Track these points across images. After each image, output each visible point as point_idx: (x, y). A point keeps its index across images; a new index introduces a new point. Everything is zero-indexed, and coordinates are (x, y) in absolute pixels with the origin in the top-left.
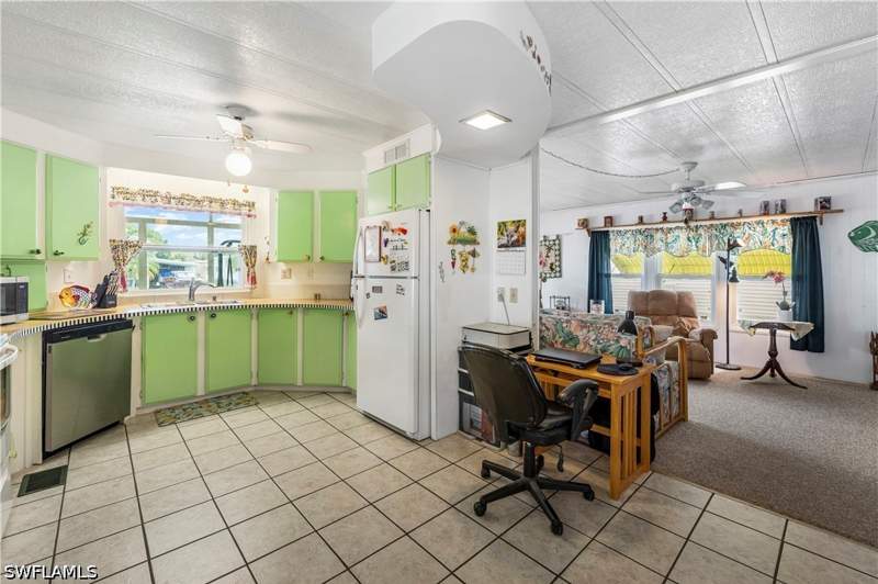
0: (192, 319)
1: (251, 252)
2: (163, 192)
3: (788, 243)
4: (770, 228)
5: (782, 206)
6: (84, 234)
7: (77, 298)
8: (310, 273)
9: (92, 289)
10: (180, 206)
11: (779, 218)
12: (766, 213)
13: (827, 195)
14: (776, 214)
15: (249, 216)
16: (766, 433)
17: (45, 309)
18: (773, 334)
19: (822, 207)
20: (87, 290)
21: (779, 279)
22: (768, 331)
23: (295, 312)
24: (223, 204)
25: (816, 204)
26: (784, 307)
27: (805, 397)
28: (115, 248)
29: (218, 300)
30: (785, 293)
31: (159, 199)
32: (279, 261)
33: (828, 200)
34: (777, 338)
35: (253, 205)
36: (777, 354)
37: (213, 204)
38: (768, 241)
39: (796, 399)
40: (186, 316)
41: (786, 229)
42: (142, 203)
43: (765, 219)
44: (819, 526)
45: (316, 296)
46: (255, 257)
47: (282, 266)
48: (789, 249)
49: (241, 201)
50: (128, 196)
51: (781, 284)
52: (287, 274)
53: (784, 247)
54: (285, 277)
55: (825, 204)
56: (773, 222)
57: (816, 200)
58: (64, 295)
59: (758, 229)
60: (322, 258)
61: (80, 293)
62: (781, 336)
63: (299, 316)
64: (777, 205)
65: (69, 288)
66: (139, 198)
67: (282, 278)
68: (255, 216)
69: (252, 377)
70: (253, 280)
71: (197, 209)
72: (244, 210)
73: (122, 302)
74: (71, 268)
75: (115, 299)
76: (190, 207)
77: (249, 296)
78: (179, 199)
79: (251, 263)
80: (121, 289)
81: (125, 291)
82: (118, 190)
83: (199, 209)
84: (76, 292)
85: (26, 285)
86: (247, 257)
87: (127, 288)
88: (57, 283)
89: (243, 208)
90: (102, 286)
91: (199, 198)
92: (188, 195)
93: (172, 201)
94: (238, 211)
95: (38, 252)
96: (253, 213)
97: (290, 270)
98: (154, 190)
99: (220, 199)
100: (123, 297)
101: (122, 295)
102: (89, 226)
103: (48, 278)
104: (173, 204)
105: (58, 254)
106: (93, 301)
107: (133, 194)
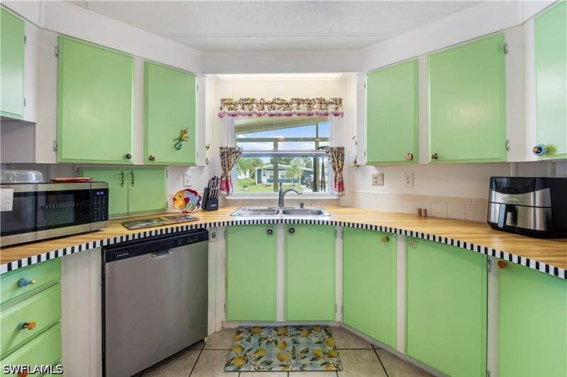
0: (270, 232)
1: (338, 154)
2: (258, 99)
6: (180, 139)
7: (187, 200)
8: (410, 179)
9: (201, 192)
10: (272, 112)
15: (336, 115)
17: (165, 210)
20: (195, 193)
23: (392, 239)
24: (310, 103)
28: (222, 155)
29: (304, 207)
31: (254, 105)
32: (369, 163)
35: (340, 101)
37: (301, 106)
40: (264, 229)
42: (241, 111)
45: (420, 211)
46: (343, 160)
47: (373, 171)
49: (328, 99)
50: (232, 106)
52: (379, 180)
54: (375, 183)
58: (177, 197)
60: (435, 157)
61: (190, 196)
63: (399, 245)
65: (182, 192)
66: (239, 107)
67: (373, 185)
68: (342, 114)
69: (336, 312)
70: (340, 186)
71: (287, 112)
72: (331, 109)
73: (227, 204)
74: (189, 173)
75: (216, 202)
76: (281, 111)
77: (337, 203)
78: (271, 104)
79: (339, 167)
80: (225, 193)
81: (228, 194)
82: (225, 102)
83: (289, 112)
84: (187, 195)
85: (106, 191)
86: (334, 161)
87: (230, 191)
88: (173, 187)
89: (330, 106)
90: (207, 190)
91: (288, 100)
92: (278, 99)
93: (266, 107)
94: (325, 111)
95: (128, 157)
96: (340, 110)
97: (383, 174)
98: (251, 97)
99: (308, 99)
100: (229, 200)
101: (228, 198)
102: (185, 132)
103: (168, 182)
104: (266, 110)
105: (152, 159)
106: (198, 204)
107: (236, 104)
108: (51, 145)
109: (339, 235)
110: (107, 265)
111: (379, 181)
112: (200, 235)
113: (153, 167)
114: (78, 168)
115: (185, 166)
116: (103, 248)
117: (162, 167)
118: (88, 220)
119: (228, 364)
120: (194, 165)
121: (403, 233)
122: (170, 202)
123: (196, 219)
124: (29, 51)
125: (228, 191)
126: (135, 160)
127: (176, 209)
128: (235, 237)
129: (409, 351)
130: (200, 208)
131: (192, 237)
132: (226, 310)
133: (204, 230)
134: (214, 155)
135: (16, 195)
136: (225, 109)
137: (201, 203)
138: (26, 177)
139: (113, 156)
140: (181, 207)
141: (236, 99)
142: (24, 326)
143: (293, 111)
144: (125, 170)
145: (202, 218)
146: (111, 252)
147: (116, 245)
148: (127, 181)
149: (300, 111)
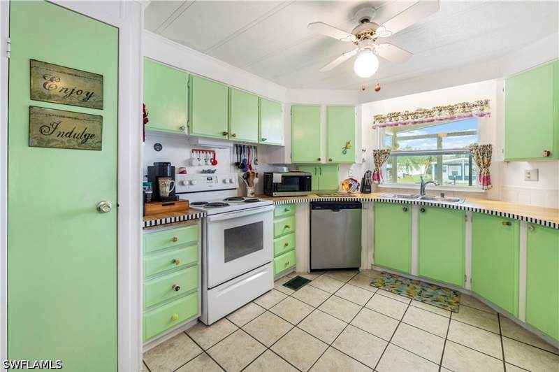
0: (406, 210)
1: (484, 151)
2: (403, 112)
6: (346, 148)
7: (350, 185)
9: (360, 181)
10: (416, 120)
15: (482, 115)
17: (337, 189)
20: (356, 181)
23: (515, 225)
24: (451, 109)
28: (375, 155)
29: (446, 197)
31: (400, 117)
35: (486, 102)
37: (443, 112)
40: (401, 207)
42: (390, 123)
46: (489, 157)
47: (526, 166)
49: (471, 102)
50: (382, 119)
54: (528, 178)
58: (344, 183)
61: (353, 183)
65: (347, 180)
66: (388, 120)
67: (526, 180)
68: (489, 114)
69: (466, 281)
70: (486, 180)
71: (429, 118)
72: (475, 111)
73: (378, 190)
74: (352, 168)
75: (370, 187)
76: (424, 119)
77: (484, 196)
78: (415, 115)
79: (484, 163)
80: (377, 182)
81: (379, 183)
82: (377, 118)
83: (431, 118)
84: (350, 182)
85: (310, 177)
86: (479, 158)
87: (381, 181)
88: (343, 176)
89: (474, 109)
90: (364, 179)
91: (430, 109)
92: (421, 110)
93: (409, 117)
94: (470, 113)
95: (319, 159)
96: (486, 111)
97: (538, 170)
98: (397, 111)
99: (449, 106)
100: (380, 188)
101: (379, 186)
102: (349, 143)
103: (339, 173)
104: (410, 119)
105: (330, 160)
106: (358, 188)
107: (385, 118)
108: (289, 156)
109: (469, 219)
110: (313, 211)
111: (533, 176)
112: (357, 205)
113: (332, 165)
114: (297, 165)
115: (350, 164)
116: (311, 203)
117: (336, 165)
118: (304, 190)
119: (372, 283)
120: (355, 163)
121: (525, 219)
122: (341, 186)
123: (355, 196)
124: (283, 114)
125: (379, 181)
126: (323, 161)
127: (344, 190)
128: (381, 210)
129: (527, 321)
130: (359, 191)
131: (352, 205)
132: (374, 257)
133: (359, 202)
134: (369, 156)
135: (282, 176)
136: (377, 123)
137: (359, 187)
138: (283, 170)
139: (312, 160)
140: (347, 190)
141: (385, 114)
142: (287, 227)
143: (434, 118)
144: (318, 166)
145: (358, 195)
146: (314, 205)
147: (315, 202)
148: (318, 172)
149: (441, 117)
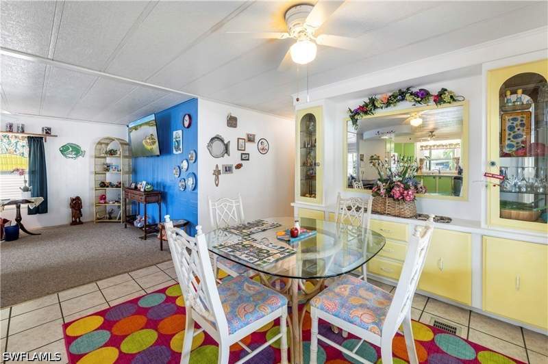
3: (26, 151)
4: (13, 141)
5: (22, 128)
11: (20, 135)
12: (11, 131)
13: (48, 126)
14: (18, 132)
16: (28, 264)
18: (18, 207)
19: (47, 133)
21: (22, 173)
22: (14, 206)
25: (43, 131)
26: (26, 190)
27: (41, 239)
30: (25, 181)
33: (50, 129)
34: (21, 210)
36: (21, 219)
38: (12, 148)
39: (37, 241)
41: (25, 142)
43: (10, 134)
44: (72, 288)
48: (27, 154)
51: (23, 176)
53: (23, 153)
55: (48, 131)
56: (16, 137)
57: (43, 128)
59: (5, 140)
62: (23, 208)
64: (18, 127)
